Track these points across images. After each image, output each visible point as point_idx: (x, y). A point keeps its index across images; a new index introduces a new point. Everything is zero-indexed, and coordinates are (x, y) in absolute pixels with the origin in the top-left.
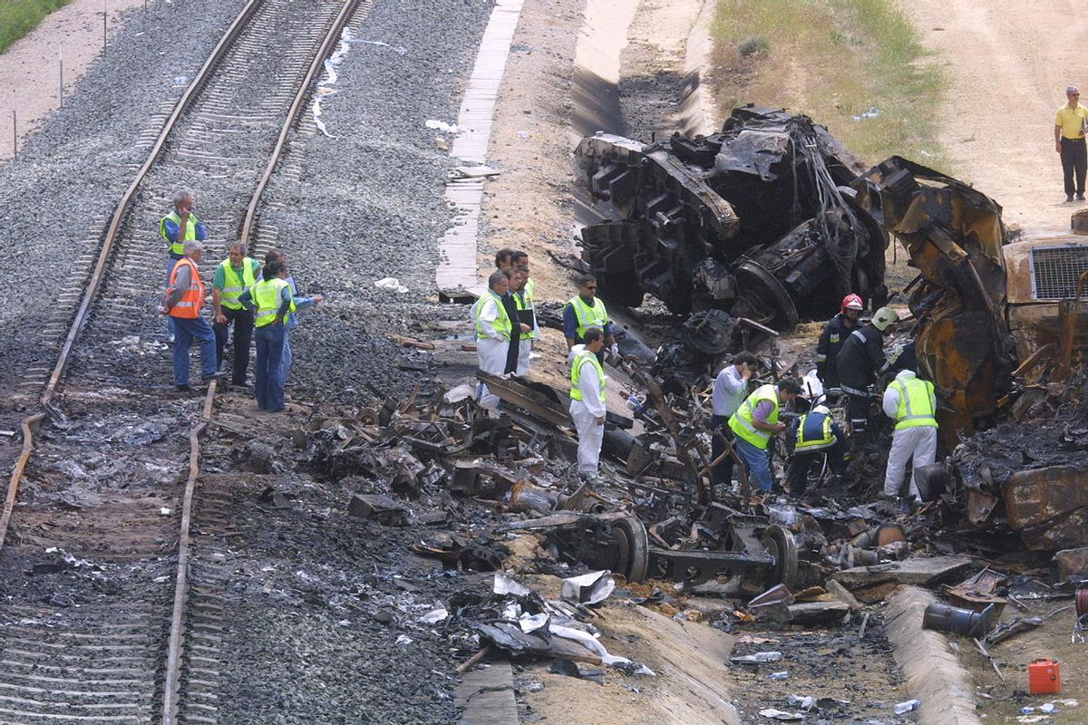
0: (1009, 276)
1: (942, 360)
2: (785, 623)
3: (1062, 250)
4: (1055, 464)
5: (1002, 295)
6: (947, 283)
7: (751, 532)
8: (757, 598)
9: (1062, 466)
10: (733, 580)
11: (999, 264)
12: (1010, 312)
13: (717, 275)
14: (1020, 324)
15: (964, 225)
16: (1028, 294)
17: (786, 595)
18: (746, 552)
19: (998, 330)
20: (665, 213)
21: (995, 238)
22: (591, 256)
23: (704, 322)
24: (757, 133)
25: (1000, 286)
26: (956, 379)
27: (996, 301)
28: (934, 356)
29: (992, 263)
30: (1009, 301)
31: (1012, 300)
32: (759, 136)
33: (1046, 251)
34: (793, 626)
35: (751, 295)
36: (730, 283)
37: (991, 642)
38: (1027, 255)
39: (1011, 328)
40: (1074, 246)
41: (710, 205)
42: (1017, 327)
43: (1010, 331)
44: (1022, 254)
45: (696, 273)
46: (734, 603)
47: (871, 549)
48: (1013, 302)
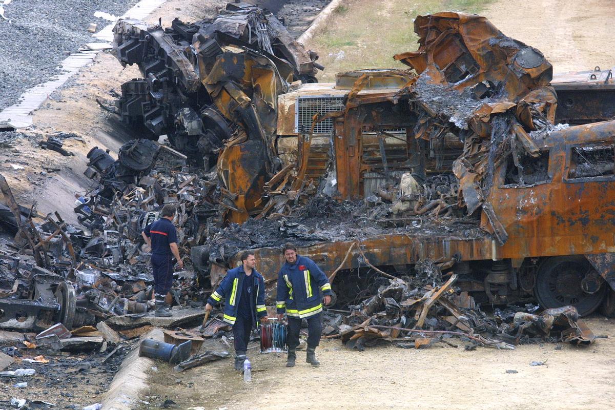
0: (279, 116)
1: (233, 174)
2: (58, 351)
3: (319, 99)
4: (267, 246)
5: (274, 129)
6: (235, 120)
7: (48, 286)
8: (42, 333)
9: (270, 248)
10: (28, 319)
11: (273, 108)
12: (279, 142)
13: (191, 118)
14: (285, 150)
15: (252, 80)
16: (292, 128)
17: (64, 331)
18: (40, 300)
19: (269, 153)
20: (155, 75)
21: (272, 89)
22: (121, 104)
23: (133, 147)
24: (225, 20)
25: (273, 123)
26: (240, 188)
27: (268, 133)
28: (227, 171)
29: (268, 106)
30: (278, 134)
31: (280, 133)
32: (226, 22)
33: (308, 99)
34: (63, 353)
35: (211, 133)
36: (199, 124)
37: (183, 367)
38: (294, 102)
39: (279, 152)
40: (328, 97)
41: (182, 69)
42: (282, 152)
43: (278, 155)
44: (291, 101)
45: (177, 116)
46: (24, 336)
47: (144, 302)
48: (281, 134)
